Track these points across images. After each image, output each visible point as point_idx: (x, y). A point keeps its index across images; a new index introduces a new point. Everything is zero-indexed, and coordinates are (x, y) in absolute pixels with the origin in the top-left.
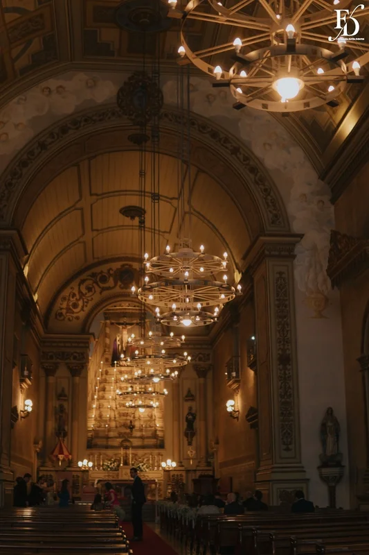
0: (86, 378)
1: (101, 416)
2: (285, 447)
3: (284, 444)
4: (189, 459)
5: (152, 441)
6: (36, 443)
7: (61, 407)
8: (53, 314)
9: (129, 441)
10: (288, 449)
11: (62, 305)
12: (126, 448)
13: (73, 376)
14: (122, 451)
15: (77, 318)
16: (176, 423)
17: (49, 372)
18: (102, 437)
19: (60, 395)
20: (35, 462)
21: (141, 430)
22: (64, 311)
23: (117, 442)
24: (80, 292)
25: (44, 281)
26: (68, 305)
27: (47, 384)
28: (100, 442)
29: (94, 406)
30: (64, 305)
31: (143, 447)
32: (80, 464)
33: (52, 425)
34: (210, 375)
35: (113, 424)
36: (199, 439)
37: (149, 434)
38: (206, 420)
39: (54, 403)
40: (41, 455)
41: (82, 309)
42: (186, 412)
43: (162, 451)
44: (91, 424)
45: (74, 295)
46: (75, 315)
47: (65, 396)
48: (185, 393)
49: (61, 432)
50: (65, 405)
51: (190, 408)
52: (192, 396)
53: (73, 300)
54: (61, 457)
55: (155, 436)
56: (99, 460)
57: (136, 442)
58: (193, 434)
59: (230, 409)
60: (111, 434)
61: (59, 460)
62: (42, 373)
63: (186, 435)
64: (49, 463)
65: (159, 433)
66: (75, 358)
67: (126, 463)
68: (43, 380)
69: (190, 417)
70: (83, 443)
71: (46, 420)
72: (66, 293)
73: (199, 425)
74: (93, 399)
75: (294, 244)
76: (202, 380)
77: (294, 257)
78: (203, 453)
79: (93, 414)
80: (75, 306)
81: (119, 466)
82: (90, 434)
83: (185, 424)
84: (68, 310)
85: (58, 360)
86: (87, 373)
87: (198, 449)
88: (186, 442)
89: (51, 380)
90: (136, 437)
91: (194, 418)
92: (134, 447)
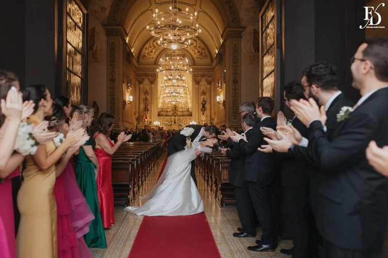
0: (157, 85)
1: (164, 102)
2: (233, 117)
3: (234, 116)
4: (203, 121)
5: (187, 113)
6: (135, 114)
7: (146, 98)
8: (141, 56)
9: (176, 113)
10: (235, 118)
11: (145, 52)
12: (175, 116)
13: (151, 84)
14: (173, 118)
15: (152, 58)
16: (197, 105)
17: (140, 82)
18: (164, 111)
19: (146, 93)
20: (135, 122)
21: (182, 108)
22: (146, 55)
23: (171, 113)
24: (153, 45)
25: (137, 42)
26: (148, 52)
27: (139, 88)
28: (163, 113)
29: (161, 97)
30: (146, 52)
31: (183, 116)
32: (154, 123)
33: (142, 106)
34: (213, 83)
35: (169, 106)
36: (207, 112)
37: (186, 110)
38: (211, 104)
39: (143, 96)
40: (138, 119)
41: (155, 54)
42: (202, 100)
43: (191, 117)
44: (160, 105)
45: (151, 47)
46: (151, 56)
47: (148, 93)
48: (201, 92)
49: (146, 109)
50: (148, 97)
51: (204, 99)
52: (204, 93)
53: (150, 49)
54: (146, 120)
55: (188, 111)
56: (163, 121)
57: (180, 114)
58: (204, 110)
59: (218, 100)
60: (169, 110)
61: (145, 121)
62: (137, 83)
63: (202, 110)
64: (141, 123)
65: (190, 110)
66: (152, 76)
67: (175, 123)
68: (137, 86)
69: (204, 102)
70: (156, 114)
71: (139, 104)
72: (147, 46)
73: (207, 106)
74: (161, 94)
75: (242, 32)
76: (209, 86)
77: (242, 37)
78: (209, 119)
79: (161, 101)
80: (151, 52)
81: (172, 124)
82: (159, 110)
83: (201, 105)
84: (148, 53)
85: (145, 77)
86: (157, 83)
87: (207, 116)
88: (202, 114)
89: (141, 86)
90: (179, 111)
91: (205, 103)
92: (178, 116)
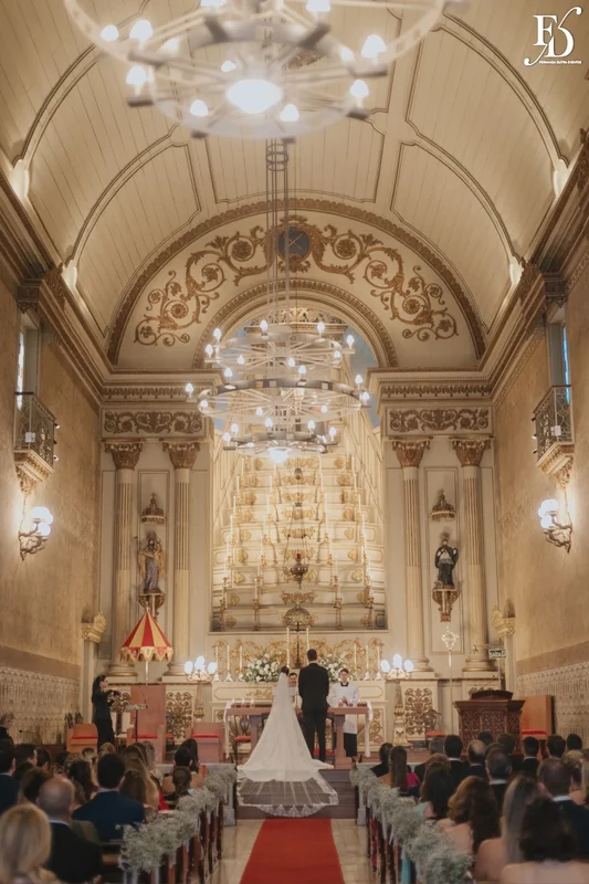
0: (206, 471)
1: (244, 560)
4: (444, 653)
5: (360, 614)
6: (87, 619)
7: (151, 537)
8: (129, 331)
9: (306, 613)
11: (147, 311)
12: (298, 628)
13: (176, 467)
14: (289, 637)
15: (185, 338)
16: (413, 571)
17: (123, 459)
18: (244, 606)
19: (148, 512)
21: (334, 589)
22: (154, 325)
23: (277, 617)
24: (189, 279)
26: (163, 311)
27: (118, 487)
28: (241, 616)
29: (228, 537)
30: (156, 311)
31: (339, 627)
32: (189, 668)
33: (129, 580)
34: (488, 458)
35: (270, 576)
36: (468, 604)
37: (352, 597)
38: (481, 561)
39: (134, 529)
40: (105, 648)
41: (196, 319)
42: (436, 544)
43: (380, 635)
44: (222, 577)
45: (176, 288)
46: (179, 333)
47: (159, 512)
48: (433, 502)
49: (150, 594)
50: (161, 533)
51: (446, 536)
52: (448, 507)
53: (175, 299)
54: (147, 652)
55: (365, 601)
56: (235, 657)
57: (322, 616)
58: (452, 597)
60: (266, 599)
61: (141, 658)
62: (107, 462)
63: (437, 598)
65: (377, 597)
66: (179, 426)
68: (108, 478)
69: (445, 556)
70: (203, 621)
71: (116, 567)
72: (158, 283)
73: (466, 572)
74: (227, 522)
76: (469, 472)
78: (476, 640)
79: (227, 554)
80: (180, 311)
82: (217, 601)
83: (435, 572)
84: (164, 319)
85: (142, 433)
87: (464, 628)
88: (437, 615)
89: (127, 476)
90: (321, 605)
91: (454, 558)
92: (315, 628)
